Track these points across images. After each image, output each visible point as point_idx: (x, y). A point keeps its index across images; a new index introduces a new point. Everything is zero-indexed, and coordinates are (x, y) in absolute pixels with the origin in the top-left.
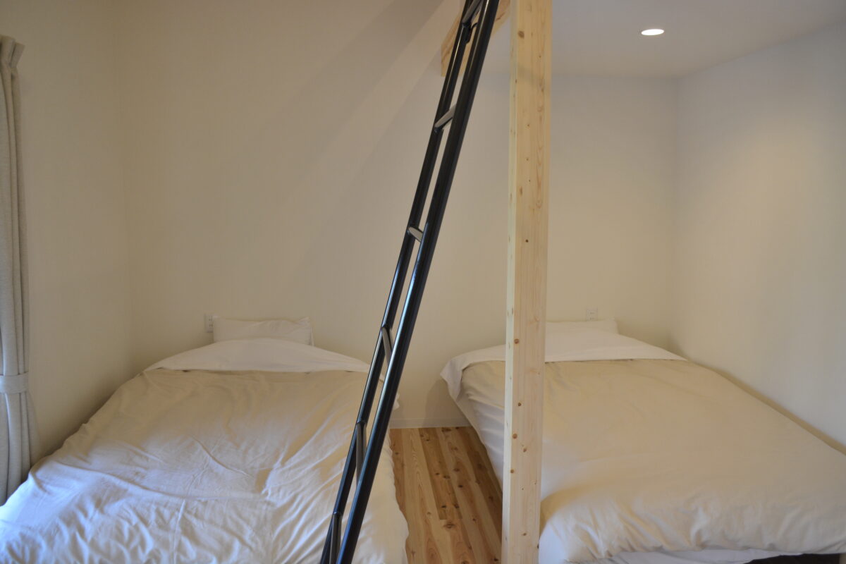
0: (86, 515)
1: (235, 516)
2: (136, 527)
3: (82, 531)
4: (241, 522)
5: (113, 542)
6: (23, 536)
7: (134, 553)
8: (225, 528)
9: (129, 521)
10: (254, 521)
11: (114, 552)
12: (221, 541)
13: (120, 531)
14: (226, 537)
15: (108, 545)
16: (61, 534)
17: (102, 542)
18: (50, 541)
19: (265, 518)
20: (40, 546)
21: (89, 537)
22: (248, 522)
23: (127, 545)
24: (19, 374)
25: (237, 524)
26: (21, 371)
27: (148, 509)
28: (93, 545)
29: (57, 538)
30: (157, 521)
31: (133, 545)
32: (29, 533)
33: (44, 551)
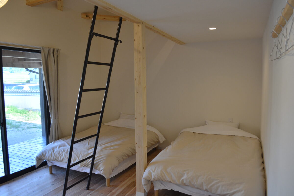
0: (56, 148)
1: (80, 153)
2: (62, 152)
3: (54, 151)
4: (80, 155)
5: (58, 154)
6: (45, 151)
7: (60, 157)
8: (77, 155)
9: (62, 151)
10: (83, 155)
11: (57, 156)
12: (75, 158)
13: (60, 152)
14: (76, 157)
15: (57, 155)
16: (50, 151)
17: (56, 154)
18: (48, 152)
19: (85, 155)
20: (47, 153)
21: (54, 152)
22: (81, 155)
23: (60, 156)
24: (56, 119)
25: (79, 155)
26: (56, 118)
27: (66, 149)
28: (54, 154)
29: (50, 152)
30: (66, 152)
31: (61, 155)
32: (46, 150)
33: (47, 154)
